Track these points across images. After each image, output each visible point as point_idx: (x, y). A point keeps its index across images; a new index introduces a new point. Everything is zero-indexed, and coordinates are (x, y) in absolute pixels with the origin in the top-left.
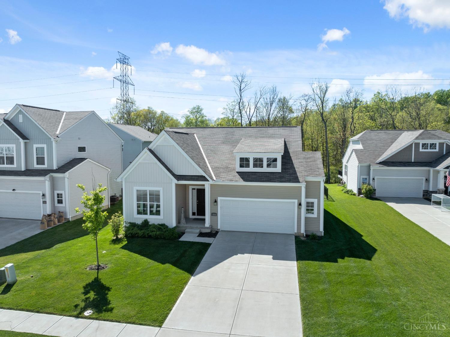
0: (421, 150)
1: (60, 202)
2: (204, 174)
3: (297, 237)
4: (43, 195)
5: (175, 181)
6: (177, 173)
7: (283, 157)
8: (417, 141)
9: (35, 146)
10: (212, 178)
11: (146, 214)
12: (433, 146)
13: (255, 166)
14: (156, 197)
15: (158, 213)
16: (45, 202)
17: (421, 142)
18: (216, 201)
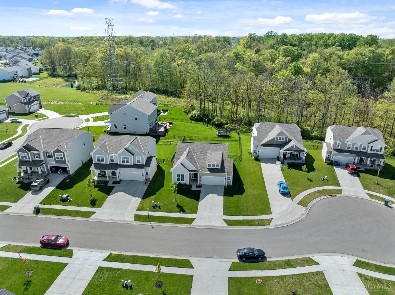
0: (278, 140)
1: (147, 175)
2: (197, 170)
3: (224, 187)
4: (143, 174)
5: (189, 172)
6: (189, 169)
7: (221, 165)
8: (277, 137)
9: (136, 157)
10: (200, 171)
11: (180, 180)
12: (283, 139)
13: (213, 167)
14: (183, 176)
15: (184, 180)
16: (143, 176)
17: (278, 137)
18: (201, 177)
